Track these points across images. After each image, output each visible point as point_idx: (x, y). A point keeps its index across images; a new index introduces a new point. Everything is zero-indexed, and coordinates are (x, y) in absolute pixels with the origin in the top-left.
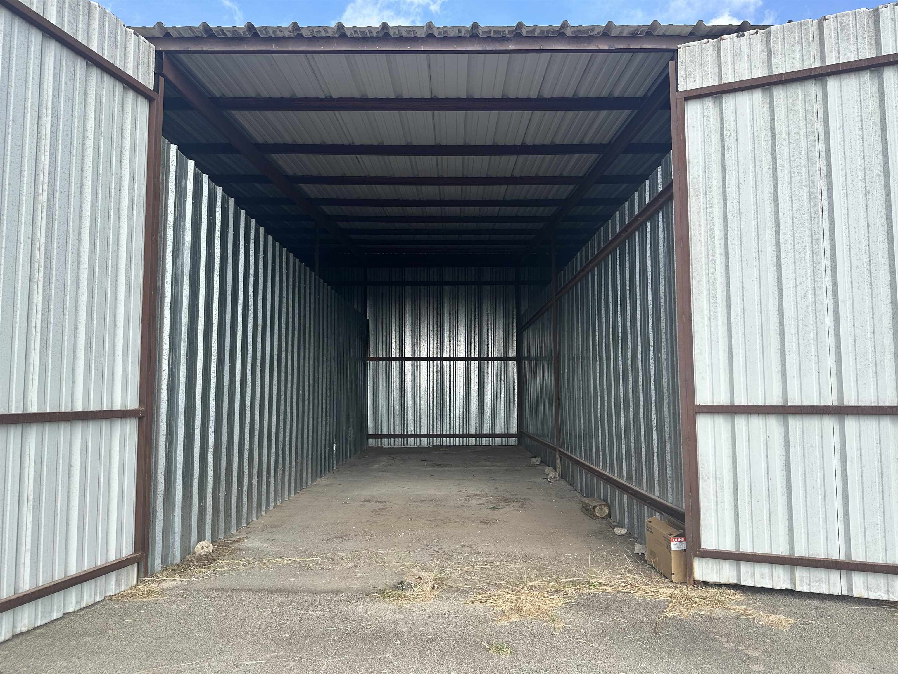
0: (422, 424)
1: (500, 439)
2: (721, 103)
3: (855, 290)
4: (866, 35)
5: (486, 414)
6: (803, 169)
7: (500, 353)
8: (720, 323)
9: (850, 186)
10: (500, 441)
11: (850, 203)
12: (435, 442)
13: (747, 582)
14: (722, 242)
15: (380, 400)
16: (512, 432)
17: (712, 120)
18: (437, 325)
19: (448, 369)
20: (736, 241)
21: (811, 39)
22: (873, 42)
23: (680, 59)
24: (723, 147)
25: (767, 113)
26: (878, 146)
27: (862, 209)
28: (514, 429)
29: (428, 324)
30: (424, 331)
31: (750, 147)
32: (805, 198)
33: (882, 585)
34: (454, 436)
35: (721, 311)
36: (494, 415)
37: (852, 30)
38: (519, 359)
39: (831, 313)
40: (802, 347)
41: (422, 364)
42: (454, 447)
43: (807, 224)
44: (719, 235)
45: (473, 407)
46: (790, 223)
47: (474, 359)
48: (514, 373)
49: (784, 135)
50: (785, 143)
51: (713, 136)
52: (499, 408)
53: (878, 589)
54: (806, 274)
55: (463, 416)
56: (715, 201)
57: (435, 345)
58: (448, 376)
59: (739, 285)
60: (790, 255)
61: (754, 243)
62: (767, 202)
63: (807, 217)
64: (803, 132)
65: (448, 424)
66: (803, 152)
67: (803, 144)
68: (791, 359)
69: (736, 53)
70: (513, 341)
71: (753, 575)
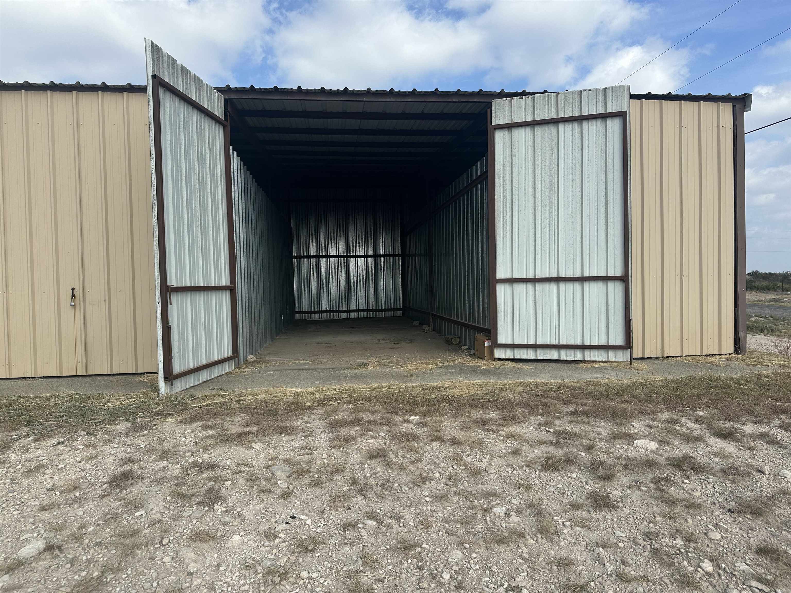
0: (334, 303)
1: (390, 312)
2: (512, 132)
3: (566, 225)
4: (576, 104)
5: (380, 295)
6: (547, 167)
7: (389, 252)
8: (508, 240)
9: (566, 176)
10: (389, 314)
11: (566, 184)
12: (344, 315)
13: (517, 357)
14: (510, 201)
15: (303, 286)
16: (398, 307)
17: (507, 140)
18: (343, 232)
19: (352, 264)
20: (516, 202)
21: (553, 103)
22: (580, 107)
23: (493, 107)
24: (512, 154)
25: (532, 138)
26: (579, 158)
27: (571, 187)
28: (400, 305)
29: (337, 231)
30: (334, 236)
31: (524, 155)
32: (547, 181)
33: (572, 354)
34: (357, 311)
35: (509, 234)
36: (386, 296)
37: (570, 100)
38: (403, 256)
39: (556, 235)
40: (543, 252)
41: (333, 260)
42: (358, 319)
43: (547, 194)
44: (508, 198)
45: (371, 290)
46: (540, 193)
47: (371, 256)
48: (399, 266)
49: (539, 150)
50: (539, 154)
51: (507, 149)
52: (389, 291)
53: (571, 355)
54: (546, 217)
55: (363, 297)
56: (508, 181)
57: (342, 246)
58: (352, 269)
59: (517, 222)
60: (540, 208)
61: (524, 202)
62: (531, 183)
63: (547, 190)
64: (547, 149)
65: (353, 303)
66: (547, 159)
67: (547, 155)
68: (538, 257)
69: (519, 107)
70: (398, 243)
71: (520, 354)
